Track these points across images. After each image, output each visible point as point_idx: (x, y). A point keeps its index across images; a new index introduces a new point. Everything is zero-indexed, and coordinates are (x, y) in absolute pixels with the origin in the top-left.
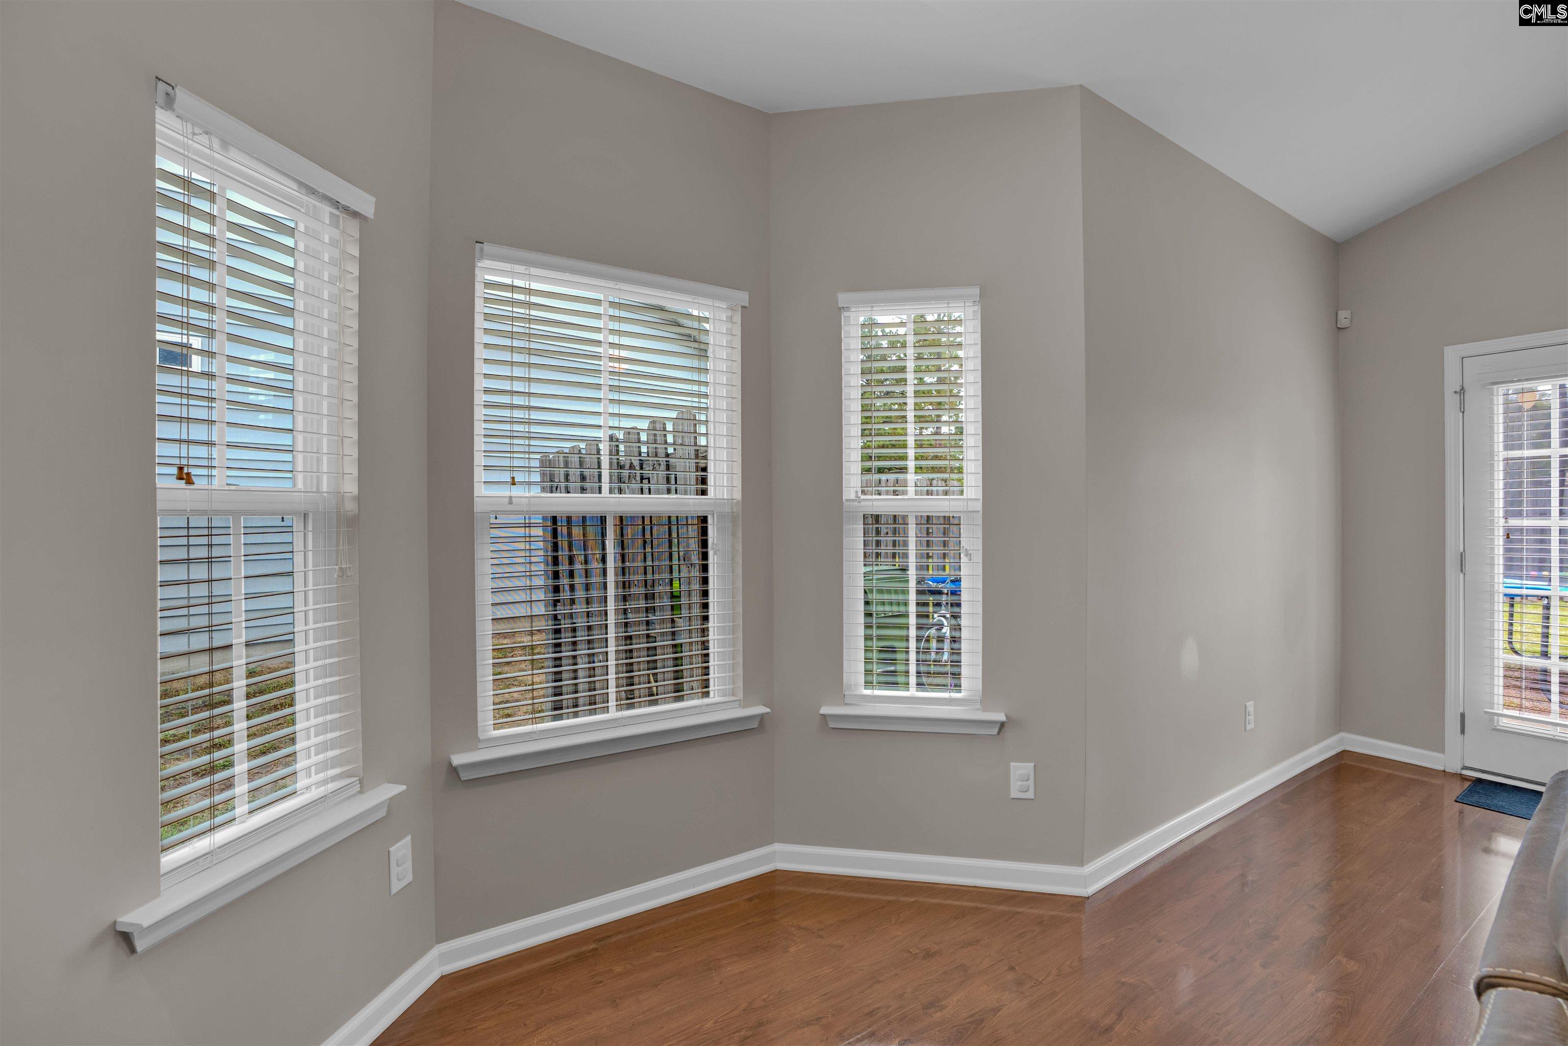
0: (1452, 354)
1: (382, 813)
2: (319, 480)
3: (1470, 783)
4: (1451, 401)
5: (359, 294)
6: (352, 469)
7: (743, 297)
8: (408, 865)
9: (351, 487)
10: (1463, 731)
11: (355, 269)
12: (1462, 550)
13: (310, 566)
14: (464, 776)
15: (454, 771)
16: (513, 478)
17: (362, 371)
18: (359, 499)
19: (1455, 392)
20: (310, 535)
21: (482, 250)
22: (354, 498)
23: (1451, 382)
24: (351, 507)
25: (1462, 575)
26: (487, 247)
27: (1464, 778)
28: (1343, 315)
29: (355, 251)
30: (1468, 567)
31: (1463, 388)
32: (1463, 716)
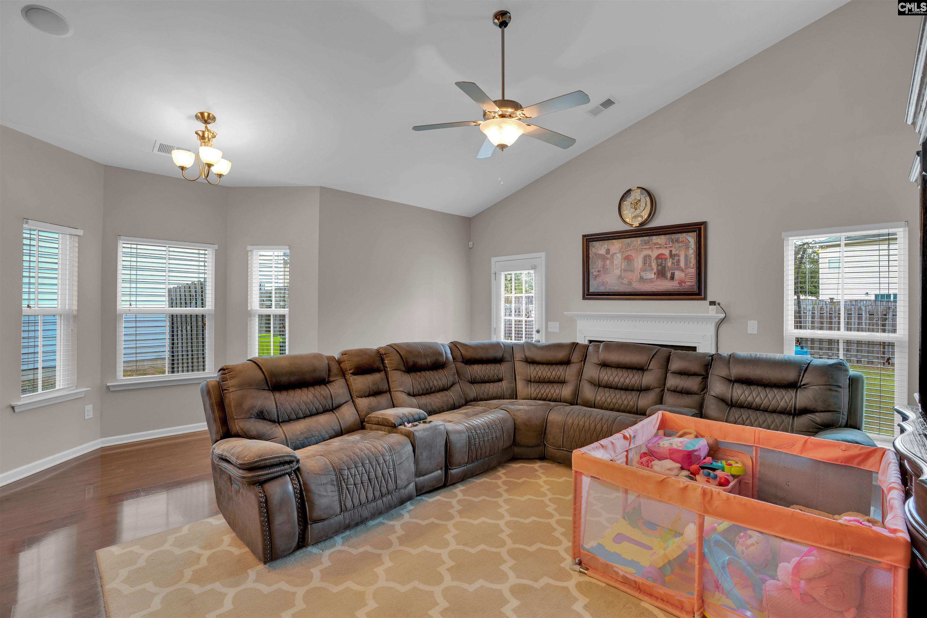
0: (493, 260)
1: (83, 395)
2: (65, 306)
4: (493, 276)
5: (78, 256)
6: (75, 303)
7: (216, 247)
8: (91, 412)
9: (75, 308)
11: (77, 250)
12: (495, 327)
13: (62, 338)
14: (112, 389)
15: (108, 387)
16: (131, 304)
17: (79, 276)
18: (78, 311)
20: (62, 320)
21: (120, 238)
22: (76, 310)
23: (493, 271)
24: (75, 313)
25: (495, 336)
26: (122, 237)
28: (471, 243)
29: (77, 245)
30: (496, 334)
31: (496, 273)
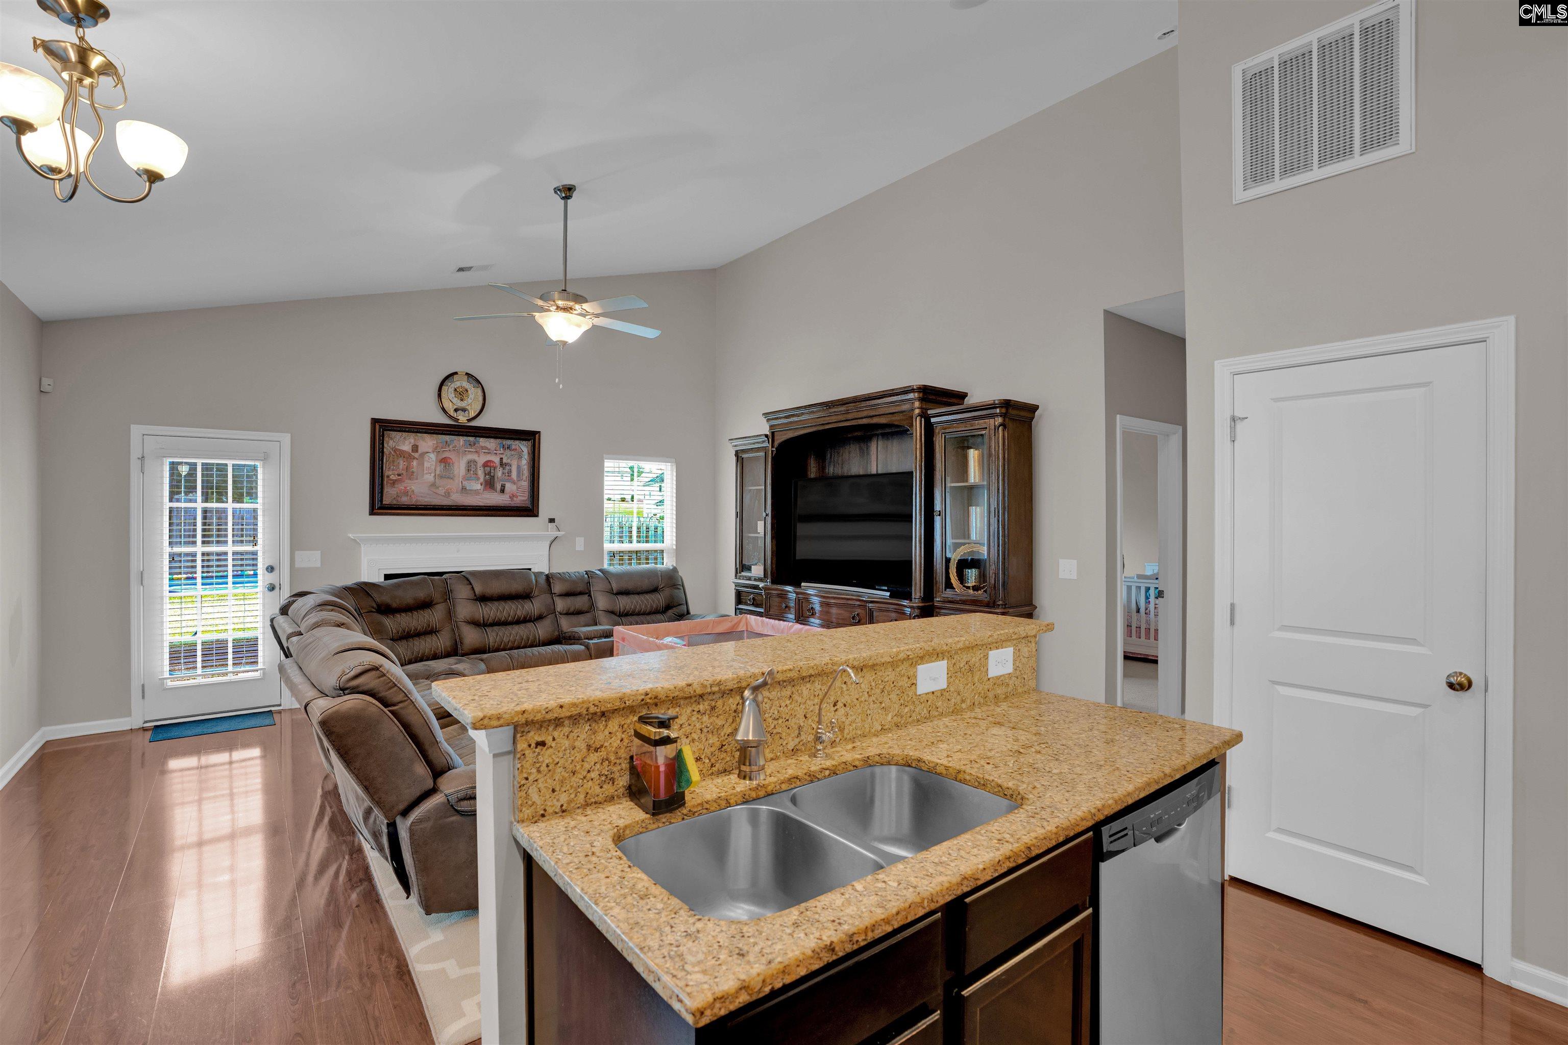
0: (136, 431)
3: (151, 732)
4: (135, 465)
10: (143, 697)
12: (142, 570)
19: (139, 458)
23: (135, 453)
25: (142, 588)
27: (145, 729)
28: (46, 381)
30: (145, 582)
31: (143, 457)
32: (143, 686)
